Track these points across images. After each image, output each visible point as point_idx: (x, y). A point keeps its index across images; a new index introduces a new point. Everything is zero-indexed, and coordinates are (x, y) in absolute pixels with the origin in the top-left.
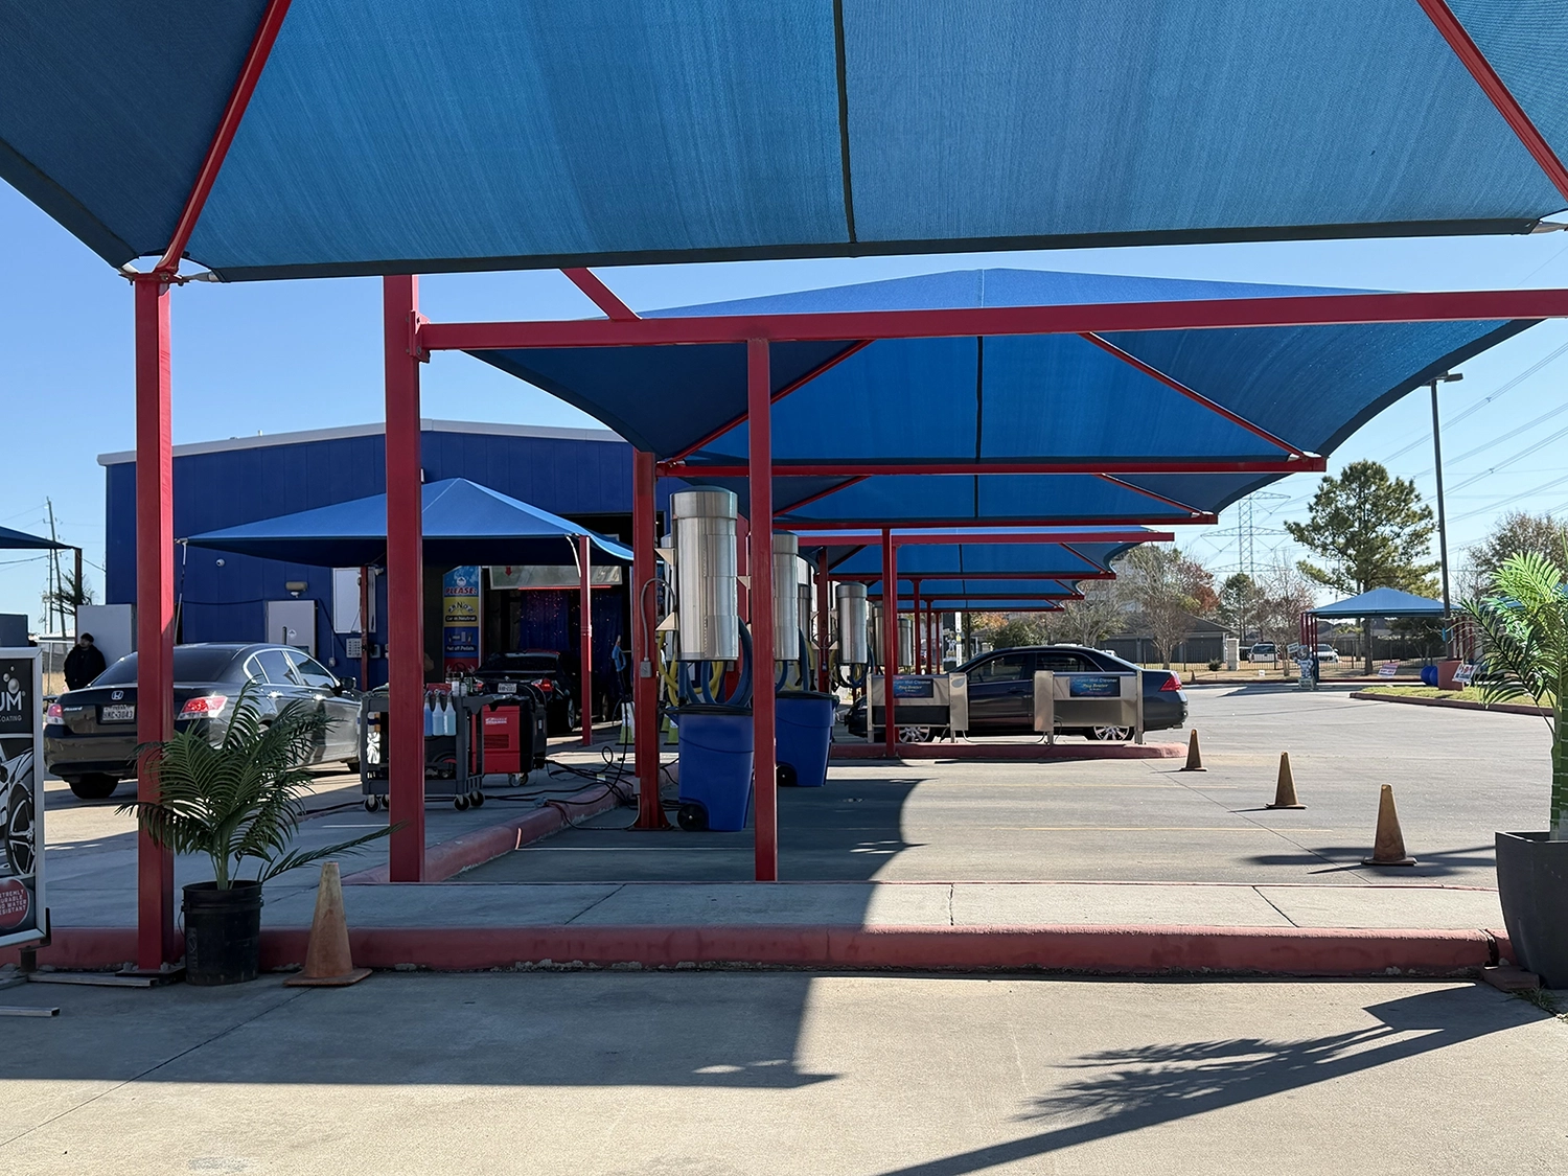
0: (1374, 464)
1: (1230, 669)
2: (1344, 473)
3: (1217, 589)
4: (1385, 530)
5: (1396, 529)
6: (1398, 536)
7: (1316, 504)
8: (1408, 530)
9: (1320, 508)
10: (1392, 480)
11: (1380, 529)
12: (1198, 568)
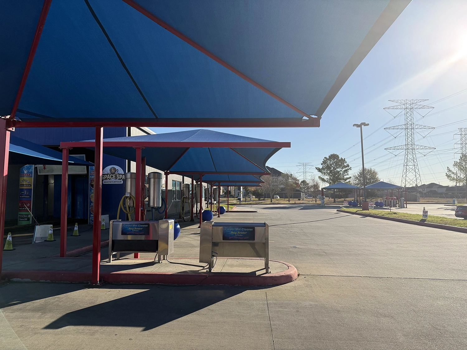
0: (336, 154)
1: (303, 200)
2: (329, 157)
3: (299, 183)
4: (339, 170)
5: (341, 169)
6: (341, 171)
7: (323, 163)
8: (343, 170)
9: (324, 164)
10: (340, 158)
11: (337, 169)
12: (296, 178)
